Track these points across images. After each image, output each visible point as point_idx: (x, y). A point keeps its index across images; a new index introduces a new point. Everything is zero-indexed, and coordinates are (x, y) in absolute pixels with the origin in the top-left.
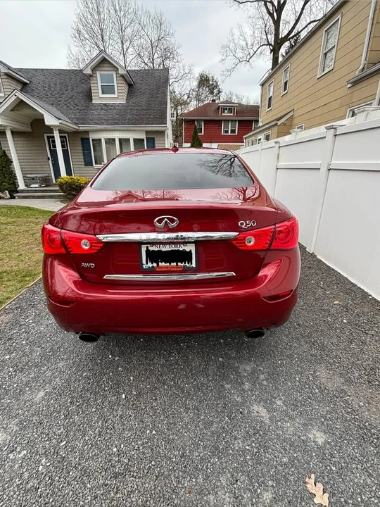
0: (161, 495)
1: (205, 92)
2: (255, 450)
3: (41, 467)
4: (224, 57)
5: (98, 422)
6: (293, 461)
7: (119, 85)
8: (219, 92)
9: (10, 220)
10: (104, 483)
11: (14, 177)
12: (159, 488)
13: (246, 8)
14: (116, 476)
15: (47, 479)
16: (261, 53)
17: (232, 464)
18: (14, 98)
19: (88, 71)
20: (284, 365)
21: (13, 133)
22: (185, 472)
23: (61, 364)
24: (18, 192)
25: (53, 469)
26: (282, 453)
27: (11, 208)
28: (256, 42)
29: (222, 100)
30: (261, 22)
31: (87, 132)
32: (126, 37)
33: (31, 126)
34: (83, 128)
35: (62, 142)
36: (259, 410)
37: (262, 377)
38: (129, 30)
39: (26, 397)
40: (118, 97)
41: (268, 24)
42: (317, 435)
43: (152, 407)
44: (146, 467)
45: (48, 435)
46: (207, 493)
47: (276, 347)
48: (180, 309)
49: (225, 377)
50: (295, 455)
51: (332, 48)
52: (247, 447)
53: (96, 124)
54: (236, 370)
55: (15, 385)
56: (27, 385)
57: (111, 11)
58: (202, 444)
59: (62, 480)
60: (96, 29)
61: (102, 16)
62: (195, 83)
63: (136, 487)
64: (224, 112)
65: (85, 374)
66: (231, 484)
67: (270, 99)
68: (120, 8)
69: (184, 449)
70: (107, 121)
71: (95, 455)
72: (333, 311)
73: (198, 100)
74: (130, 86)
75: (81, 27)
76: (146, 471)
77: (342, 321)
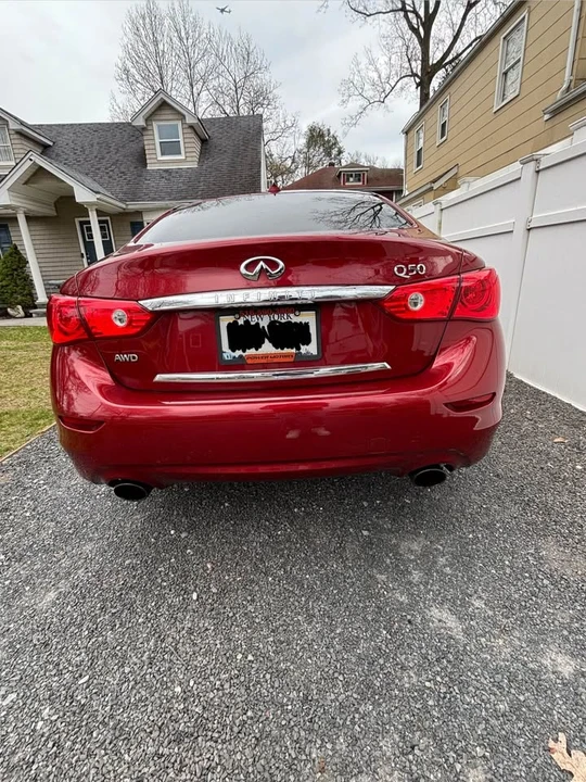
0: (267, 775)
1: (318, 154)
2: (443, 690)
3: (40, 724)
4: (345, 98)
5: (148, 641)
6: (519, 709)
7: (186, 140)
8: (340, 152)
9: (21, 344)
10: (156, 753)
11: (31, 285)
12: (262, 761)
13: (376, 22)
14: (179, 739)
15: (50, 745)
16: (402, 89)
17: (400, 715)
18: (29, 163)
19: (140, 122)
20: (479, 541)
21: (29, 219)
22: (310, 730)
23: (88, 547)
24: (35, 307)
25: (62, 727)
26: (495, 695)
27: (24, 329)
28: (393, 72)
29: (344, 163)
30: (400, 42)
31: (139, 213)
32: (197, 76)
33: (56, 206)
34: (133, 206)
35: (102, 228)
36: (443, 618)
37: (442, 561)
38: (201, 66)
39: (25, 601)
40: (186, 158)
41: (411, 46)
42: (559, 660)
43: (246, 614)
44: (237, 722)
45: (58, 665)
46: (356, 771)
47: (463, 512)
48: (290, 439)
49: (374, 561)
50: (522, 698)
51: (516, 63)
52: (427, 684)
53: (154, 199)
54: (395, 549)
55: (7, 583)
56: (27, 581)
57: (174, 39)
58: (341, 678)
59: (77, 746)
60: (152, 67)
61: (161, 47)
62: (303, 141)
63: (217, 759)
64: (348, 180)
65: (127, 562)
66: (403, 754)
67: (419, 152)
68: (187, 33)
69: (307, 688)
70: (170, 194)
71: (140, 700)
72: (555, 452)
73: (308, 166)
74: (204, 141)
75: (129, 64)
76: (236, 729)
77: (574, 468)
